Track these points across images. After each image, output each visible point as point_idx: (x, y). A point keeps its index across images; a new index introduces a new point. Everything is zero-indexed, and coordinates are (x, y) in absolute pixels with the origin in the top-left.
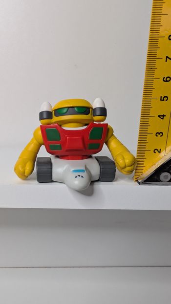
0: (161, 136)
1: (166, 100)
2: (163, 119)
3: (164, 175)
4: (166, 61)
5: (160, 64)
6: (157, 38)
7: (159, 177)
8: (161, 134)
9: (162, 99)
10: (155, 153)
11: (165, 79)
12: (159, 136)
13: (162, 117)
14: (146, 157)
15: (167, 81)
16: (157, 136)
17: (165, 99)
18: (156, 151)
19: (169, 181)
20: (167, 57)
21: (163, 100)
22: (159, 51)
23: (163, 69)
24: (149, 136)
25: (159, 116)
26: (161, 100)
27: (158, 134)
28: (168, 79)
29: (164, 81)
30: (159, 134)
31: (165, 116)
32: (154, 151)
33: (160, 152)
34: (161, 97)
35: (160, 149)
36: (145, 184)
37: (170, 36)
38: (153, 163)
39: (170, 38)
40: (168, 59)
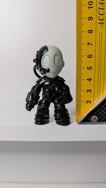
0: (90, 92)
1: (91, 69)
2: (90, 81)
3: (94, 117)
4: (88, 45)
5: (84, 47)
6: (81, 32)
7: (90, 119)
8: (90, 91)
9: (88, 68)
10: (87, 103)
11: (89, 56)
12: (89, 92)
13: (90, 80)
14: (82, 106)
15: (90, 57)
16: (88, 92)
17: (90, 68)
18: (88, 102)
19: (97, 121)
20: (88, 43)
21: (89, 69)
22: (83, 39)
24: (82, 93)
25: (88, 79)
26: (88, 69)
27: (88, 91)
28: (91, 56)
30: (89, 91)
31: (91, 79)
32: (87, 102)
33: (90, 103)
34: (88, 67)
35: (91, 101)
36: (81, 123)
37: (89, 31)
38: (87, 110)
39: (89, 32)
40: (89, 44)
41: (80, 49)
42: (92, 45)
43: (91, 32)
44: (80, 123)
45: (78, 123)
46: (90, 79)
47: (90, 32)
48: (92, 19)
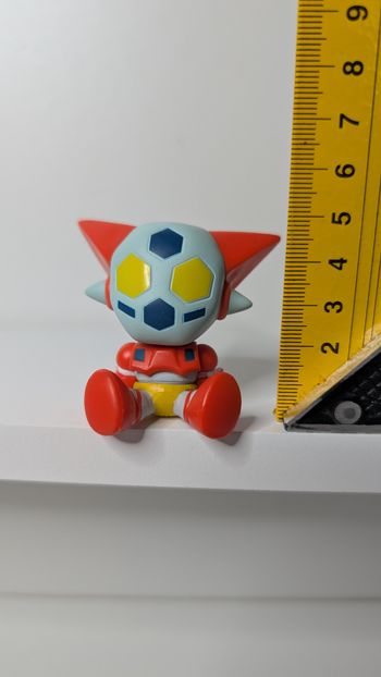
0: (339, 311)
1: (347, 223)
2: (340, 268)
3: (346, 407)
4: (341, 126)
5: (326, 132)
6: (316, 69)
7: (333, 411)
8: (337, 307)
9: (336, 219)
10: (325, 352)
11: (340, 171)
12: (333, 311)
13: (338, 263)
14: (302, 362)
15: (344, 175)
16: (328, 311)
17: (344, 219)
18: (327, 348)
19: (358, 423)
20: (342, 117)
21: (340, 222)
22: (321, 101)
23: (334, 146)
24: (307, 311)
25: (331, 262)
26: (334, 221)
27: (329, 307)
28: (348, 171)
29: (338, 174)
30: (333, 305)
31: (345, 261)
32: (322, 347)
33: (336, 351)
34: (334, 215)
35: (338, 344)
36: (298, 427)
37: (347, 64)
38: (321, 376)
39: (348, 68)
40: (344, 121)
41: (308, 142)
42: (356, 123)
43: (357, 68)
44: (292, 426)
45: (286, 427)
46: (342, 261)
47: (352, 71)
48: (362, 13)
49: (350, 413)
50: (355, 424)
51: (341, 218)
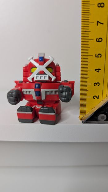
0: (98, 86)
1: (100, 57)
2: (99, 72)
3: (101, 116)
4: (97, 25)
5: (92, 27)
6: (88, 6)
7: (97, 117)
8: (98, 84)
9: (97, 56)
10: (94, 98)
11: (98, 40)
12: (97, 86)
13: (98, 70)
14: (87, 102)
15: (99, 41)
16: (95, 86)
17: (100, 56)
18: (95, 97)
20: (98, 22)
21: (98, 57)
22: (90, 16)
23: (95, 32)
24: (88, 86)
25: (96, 70)
26: (96, 57)
27: (95, 84)
28: (100, 40)
30: (97, 84)
31: (100, 69)
33: (98, 98)
34: (96, 54)
35: (98, 96)
38: (93, 106)
39: (99, 5)
40: (99, 23)
41: (87, 31)
42: (102, 24)
44: (85, 122)
45: (83, 122)
46: (99, 69)
47: (101, 6)
49: (103, 118)
50: (105, 121)
51: (98, 56)
